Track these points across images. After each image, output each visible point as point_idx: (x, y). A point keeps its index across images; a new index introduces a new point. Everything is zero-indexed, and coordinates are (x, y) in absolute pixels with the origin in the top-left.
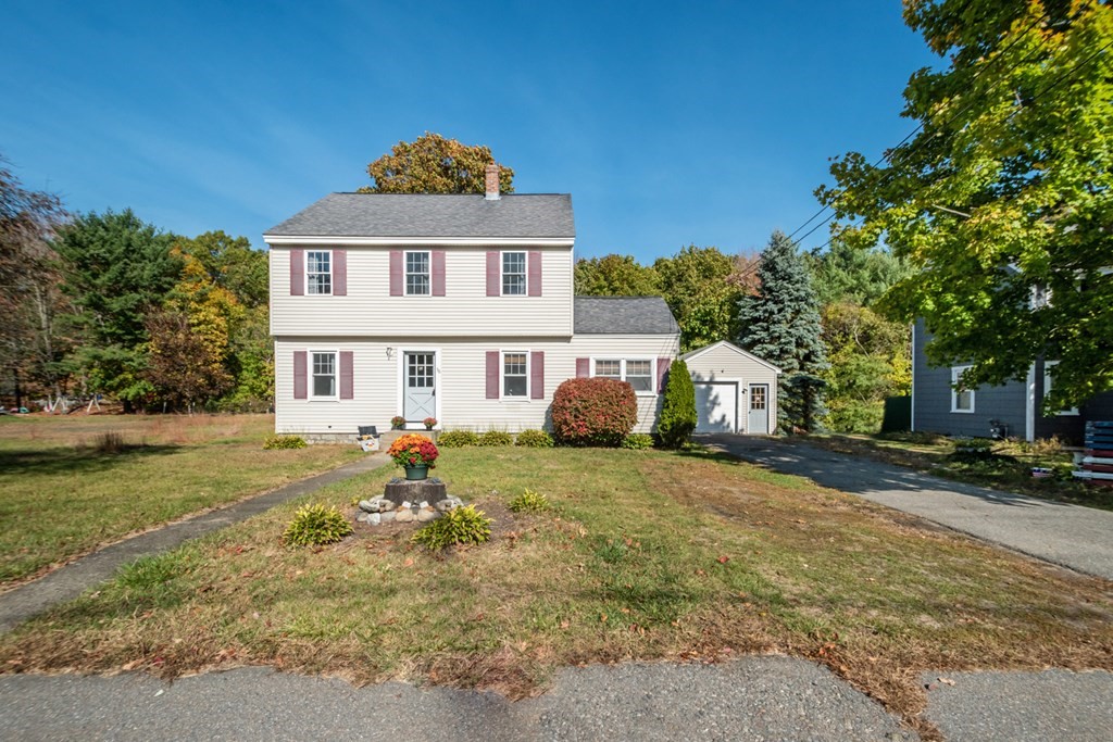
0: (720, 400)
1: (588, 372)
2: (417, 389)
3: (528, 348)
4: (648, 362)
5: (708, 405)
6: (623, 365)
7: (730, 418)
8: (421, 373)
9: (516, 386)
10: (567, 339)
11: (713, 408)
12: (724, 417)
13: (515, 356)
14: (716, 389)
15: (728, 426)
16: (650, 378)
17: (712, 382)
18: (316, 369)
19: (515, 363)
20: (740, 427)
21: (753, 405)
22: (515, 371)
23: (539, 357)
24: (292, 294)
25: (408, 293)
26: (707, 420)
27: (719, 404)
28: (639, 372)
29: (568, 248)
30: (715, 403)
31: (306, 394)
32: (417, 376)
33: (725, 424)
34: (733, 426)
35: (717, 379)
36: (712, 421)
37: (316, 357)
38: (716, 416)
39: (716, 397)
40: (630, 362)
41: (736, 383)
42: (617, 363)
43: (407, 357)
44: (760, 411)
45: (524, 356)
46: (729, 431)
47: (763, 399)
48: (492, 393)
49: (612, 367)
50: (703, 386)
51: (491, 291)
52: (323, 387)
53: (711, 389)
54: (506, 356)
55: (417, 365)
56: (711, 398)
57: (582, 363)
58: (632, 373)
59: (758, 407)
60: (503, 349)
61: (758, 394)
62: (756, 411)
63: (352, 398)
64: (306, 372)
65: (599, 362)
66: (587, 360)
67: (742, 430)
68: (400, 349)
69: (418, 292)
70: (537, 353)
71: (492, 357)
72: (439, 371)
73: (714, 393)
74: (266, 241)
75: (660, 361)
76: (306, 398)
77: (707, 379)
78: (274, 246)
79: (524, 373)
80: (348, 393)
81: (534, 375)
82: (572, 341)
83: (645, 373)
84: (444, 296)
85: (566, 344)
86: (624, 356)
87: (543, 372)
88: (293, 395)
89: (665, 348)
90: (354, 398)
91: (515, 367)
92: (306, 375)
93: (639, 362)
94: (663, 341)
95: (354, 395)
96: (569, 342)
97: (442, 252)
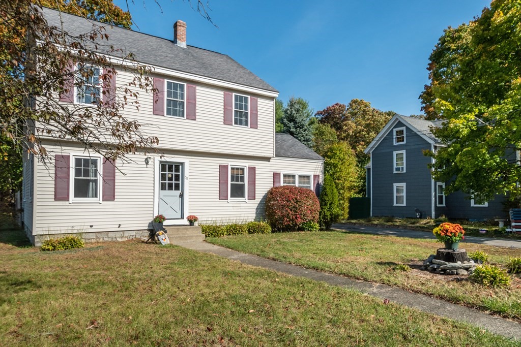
1: (280, 183)
2: (167, 192)
3: (246, 164)
4: (308, 177)
6: (297, 178)
8: (170, 179)
9: (238, 191)
10: (268, 159)
13: (237, 169)
16: (310, 187)
18: (78, 172)
19: (238, 175)
22: (237, 180)
23: (252, 170)
24: (61, 100)
25: (167, 114)
28: (304, 183)
29: (272, 98)
31: (68, 196)
32: (167, 182)
37: (78, 161)
40: (300, 176)
42: (293, 176)
43: (160, 166)
45: (243, 170)
48: (223, 196)
49: (291, 179)
51: (226, 121)
52: (83, 189)
54: (232, 169)
55: (167, 173)
57: (276, 176)
58: (301, 183)
60: (231, 163)
63: (114, 199)
64: (69, 175)
65: (285, 176)
66: (279, 174)
68: (156, 159)
69: (175, 114)
70: (252, 167)
71: (223, 168)
72: (187, 178)
75: (315, 176)
76: (67, 199)
79: (243, 181)
80: (110, 195)
81: (250, 183)
82: (271, 160)
83: (307, 184)
84: (195, 120)
85: (268, 163)
86: (297, 172)
87: (255, 182)
88: (53, 197)
89: (317, 169)
90: (116, 200)
91: (237, 177)
92: (68, 179)
93: (304, 177)
94: (316, 164)
95: (116, 197)
96: (269, 161)
97: (194, 86)
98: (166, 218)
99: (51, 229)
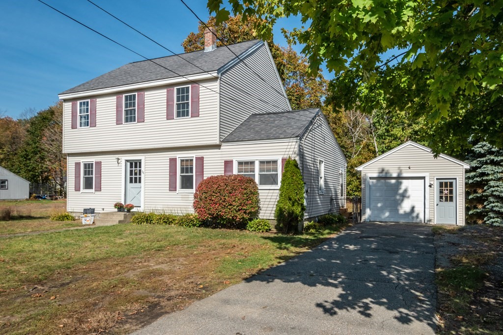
0: (409, 193)
1: (232, 171)
2: (133, 185)
3: (193, 155)
4: (275, 162)
5: (398, 197)
6: (257, 164)
7: (419, 209)
8: (136, 174)
9: (187, 182)
10: (218, 147)
11: (402, 200)
12: (413, 208)
13: (187, 160)
14: (405, 184)
15: (417, 216)
16: (277, 174)
17: (399, 178)
18: (85, 174)
19: (187, 167)
20: (427, 218)
21: (441, 197)
22: (187, 172)
23: (200, 160)
24: (72, 128)
25: (126, 121)
26: (398, 210)
27: (408, 197)
28: (268, 170)
30: (404, 196)
31: (80, 188)
32: (134, 176)
33: (415, 215)
34: (421, 216)
35: (405, 175)
36: (401, 212)
37: (85, 166)
38: (405, 207)
39: (406, 191)
40: (262, 162)
41: (424, 178)
42: (252, 163)
43: (128, 164)
44: (449, 203)
45: (192, 160)
46: (418, 220)
47: (451, 192)
48: (173, 188)
49: (249, 167)
50: (393, 181)
51: (169, 117)
53: (401, 183)
54: (182, 161)
55: (134, 169)
56: (401, 191)
57: (228, 164)
58: (264, 171)
59: (446, 200)
60: (179, 156)
61: (446, 189)
62: (444, 203)
64: (80, 175)
65: (240, 163)
66: (232, 162)
67: (430, 221)
68: (124, 158)
69: (131, 120)
70: (199, 158)
71: (173, 161)
73: (403, 187)
74: (60, 98)
75: (284, 161)
76: (80, 191)
77: (395, 175)
78: (65, 101)
79: (192, 173)
80: (98, 188)
81: (197, 174)
82: (222, 147)
83: (273, 171)
84: (144, 122)
85: (218, 150)
86: (257, 158)
87: (203, 172)
88: (74, 189)
89: (288, 150)
90: (102, 191)
91: (187, 169)
92: (80, 177)
93: (268, 162)
94: (287, 144)
95: (102, 189)
96: (220, 149)
97: (142, 93)
98: (134, 205)
99: (75, 209)
